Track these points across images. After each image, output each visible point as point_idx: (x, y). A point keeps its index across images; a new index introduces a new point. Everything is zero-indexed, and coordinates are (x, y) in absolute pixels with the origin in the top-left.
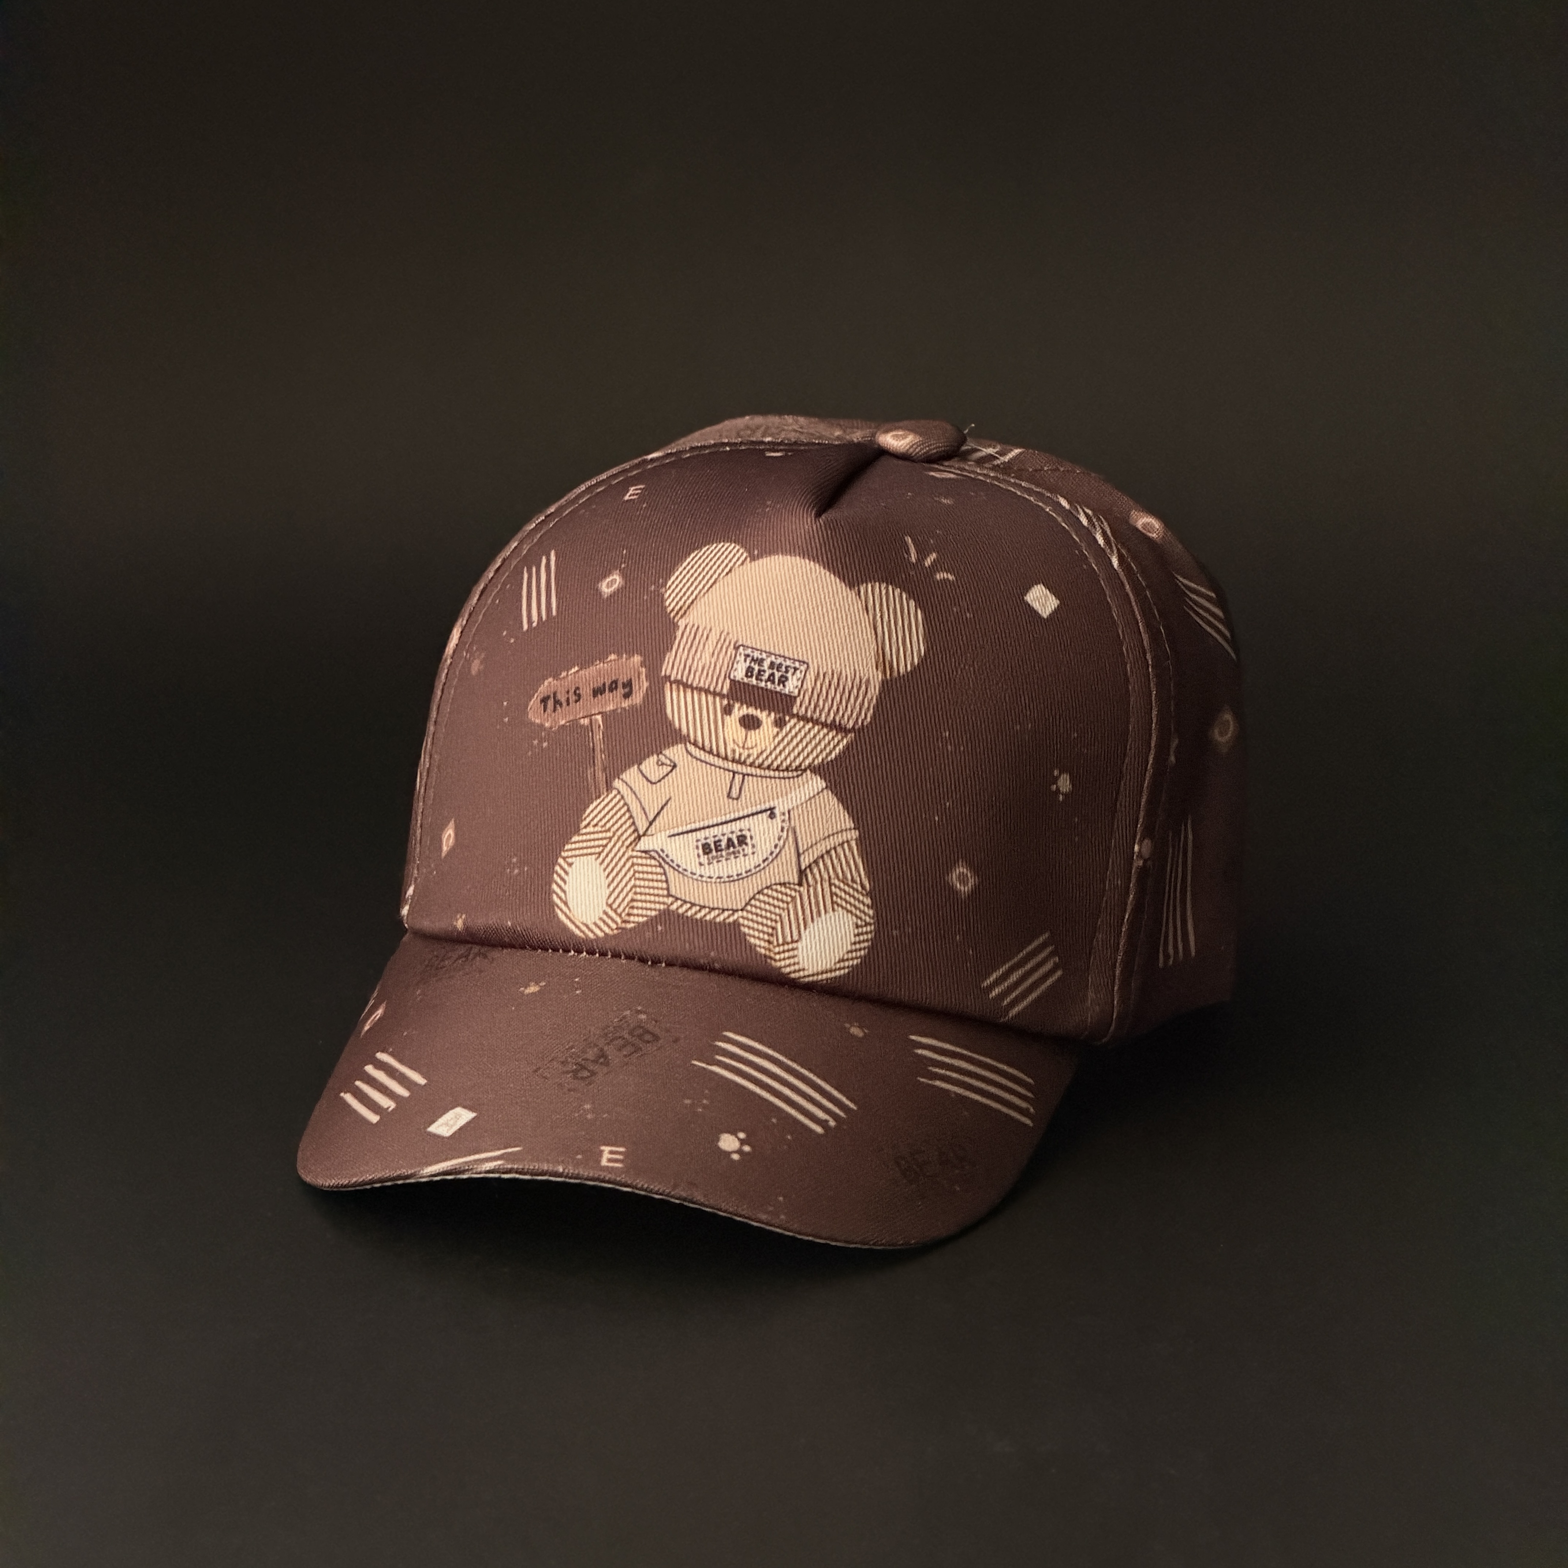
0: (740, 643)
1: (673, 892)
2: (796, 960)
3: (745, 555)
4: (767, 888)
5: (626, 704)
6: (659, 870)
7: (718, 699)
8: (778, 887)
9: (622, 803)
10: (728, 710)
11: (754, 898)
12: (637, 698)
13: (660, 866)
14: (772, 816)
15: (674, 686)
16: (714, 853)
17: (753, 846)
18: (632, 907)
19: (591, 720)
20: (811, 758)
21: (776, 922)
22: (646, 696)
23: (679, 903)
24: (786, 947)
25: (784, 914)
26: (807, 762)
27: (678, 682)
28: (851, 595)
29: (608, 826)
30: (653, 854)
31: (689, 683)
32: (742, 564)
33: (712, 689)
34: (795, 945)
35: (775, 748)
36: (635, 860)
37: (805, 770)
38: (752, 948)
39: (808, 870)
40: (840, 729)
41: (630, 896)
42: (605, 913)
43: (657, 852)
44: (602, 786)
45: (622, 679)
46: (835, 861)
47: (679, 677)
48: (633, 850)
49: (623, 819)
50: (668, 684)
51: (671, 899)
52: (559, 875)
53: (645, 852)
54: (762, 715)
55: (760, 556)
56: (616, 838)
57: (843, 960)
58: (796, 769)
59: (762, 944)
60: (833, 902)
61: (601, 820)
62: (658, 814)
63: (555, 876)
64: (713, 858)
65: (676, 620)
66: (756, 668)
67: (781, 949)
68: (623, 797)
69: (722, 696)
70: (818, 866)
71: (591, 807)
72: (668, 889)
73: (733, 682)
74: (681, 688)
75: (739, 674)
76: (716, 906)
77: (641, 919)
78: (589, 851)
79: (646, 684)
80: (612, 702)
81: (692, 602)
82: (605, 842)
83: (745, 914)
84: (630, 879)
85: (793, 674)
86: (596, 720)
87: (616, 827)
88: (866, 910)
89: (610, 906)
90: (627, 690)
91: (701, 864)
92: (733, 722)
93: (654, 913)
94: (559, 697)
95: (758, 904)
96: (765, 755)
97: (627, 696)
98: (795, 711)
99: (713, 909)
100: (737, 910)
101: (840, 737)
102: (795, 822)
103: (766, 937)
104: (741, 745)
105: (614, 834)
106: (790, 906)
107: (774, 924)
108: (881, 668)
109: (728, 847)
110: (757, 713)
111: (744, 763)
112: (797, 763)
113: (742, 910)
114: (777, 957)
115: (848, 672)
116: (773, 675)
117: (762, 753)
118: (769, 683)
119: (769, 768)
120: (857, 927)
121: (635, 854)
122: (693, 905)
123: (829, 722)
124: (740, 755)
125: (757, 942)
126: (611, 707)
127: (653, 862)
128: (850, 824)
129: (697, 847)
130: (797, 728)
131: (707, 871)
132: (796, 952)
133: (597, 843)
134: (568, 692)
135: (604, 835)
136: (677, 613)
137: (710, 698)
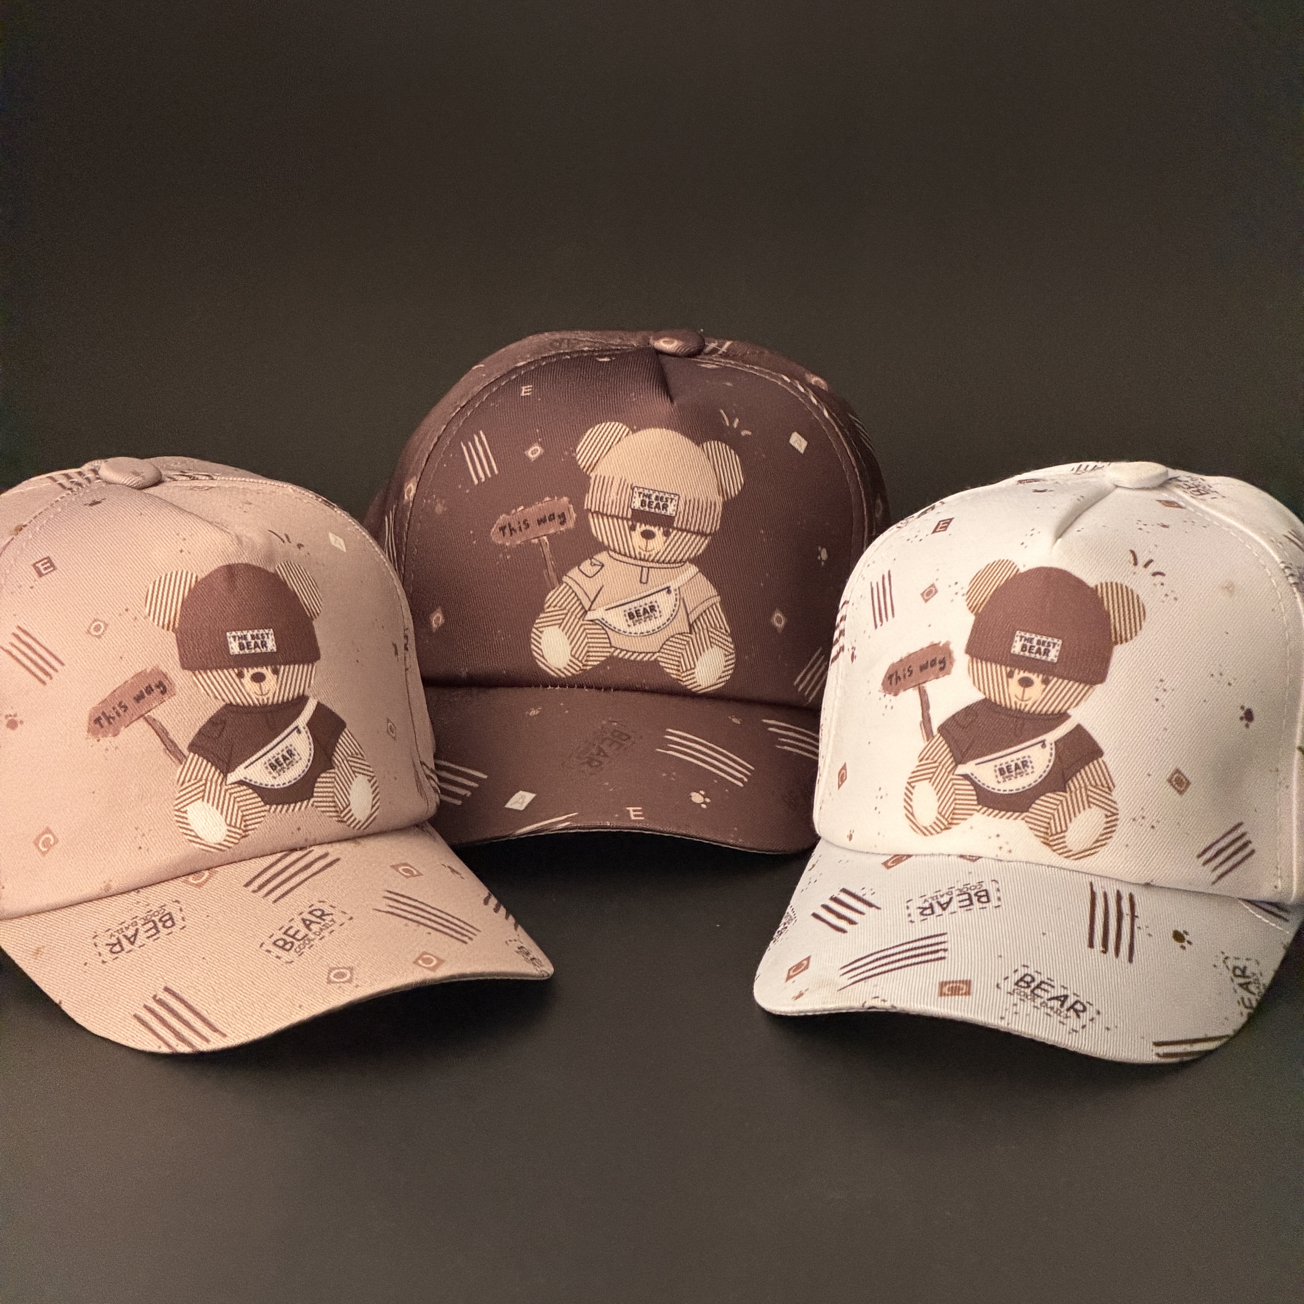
0: (634, 485)
1: (613, 644)
2: (695, 680)
3: (628, 429)
4: (672, 637)
5: (562, 529)
6: (603, 631)
7: (625, 522)
8: (678, 636)
9: (571, 591)
10: (632, 528)
11: (664, 644)
12: (570, 524)
13: (603, 629)
14: (669, 592)
15: (595, 515)
16: (636, 618)
17: (660, 612)
18: (589, 656)
19: (539, 541)
20: (688, 554)
21: (679, 657)
22: (576, 522)
23: (619, 651)
24: (688, 673)
25: (684, 653)
26: (686, 557)
27: (597, 513)
28: (699, 450)
29: (564, 606)
30: (597, 622)
31: (605, 512)
32: (627, 435)
33: (620, 515)
34: (693, 671)
35: (666, 550)
36: (586, 627)
37: (685, 562)
38: (668, 674)
39: (694, 624)
40: (703, 534)
41: (586, 649)
42: (571, 661)
43: (599, 620)
44: (555, 581)
45: (557, 512)
46: (709, 617)
47: (597, 509)
48: (583, 620)
49: (574, 601)
50: (590, 514)
51: (613, 649)
52: (535, 639)
53: (592, 621)
54: (655, 529)
55: (639, 429)
56: (569, 614)
57: (720, 677)
58: (680, 562)
59: (674, 672)
60: (711, 642)
61: (558, 602)
62: (597, 596)
63: (533, 640)
64: (636, 621)
65: (588, 473)
66: (647, 500)
67: (686, 674)
68: (570, 587)
69: (628, 520)
70: (700, 621)
71: (550, 595)
72: (610, 643)
73: (633, 510)
74: (600, 516)
75: (637, 504)
76: (642, 650)
77: (595, 663)
78: (554, 622)
79: (574, 515)
80: (553, 528)
81: (597, 461)
82: (563, 616)
83: (661, 654)
84: (584, 639)
85: (671, 502)
86: (544, 540)
87: (569, 606)
88: (730, 645)
89: (574, 656)
90: (562, 519)
91: (629, 626)
92: (636, 535)
93: (603, 659)
94: (513, 526)
95: (668, 647)
96: (660, 554)
97: (562, 523)
98: (675, 525)
99: (641, 653)
100: (655, 653)
101: (703, 539)
102: (684, 595)
103: (676, 668)
104: (644, 549)
105: (569, 611)
106: (687, 647)
107: (678, 659)
108: (721, 494)
109: (644, 613)
110: (652, 528)
111: (647, 561)
112: (680, 557)
113: (659, 652)
114: (684, 679)
115: (703, 498)
116: (658, 504)
117: (658, 553)
118: (657, 510)
119: (663, 562)
120: (726, 656)
121: (585, 622)
122: (628, 651)
123: (696, 530)
124: (645, 555)
125: (671, 671)
126: (552, 531)
127: (598, 627)
128: (714, 592)
129: (625, 615)
130: (678, 536)
131: (633, 629)
132: (694, 675)
133: (558, 617)
134: (519, 523)
135: (562, 612)
136: (588, 469)
137: (620, 521)
